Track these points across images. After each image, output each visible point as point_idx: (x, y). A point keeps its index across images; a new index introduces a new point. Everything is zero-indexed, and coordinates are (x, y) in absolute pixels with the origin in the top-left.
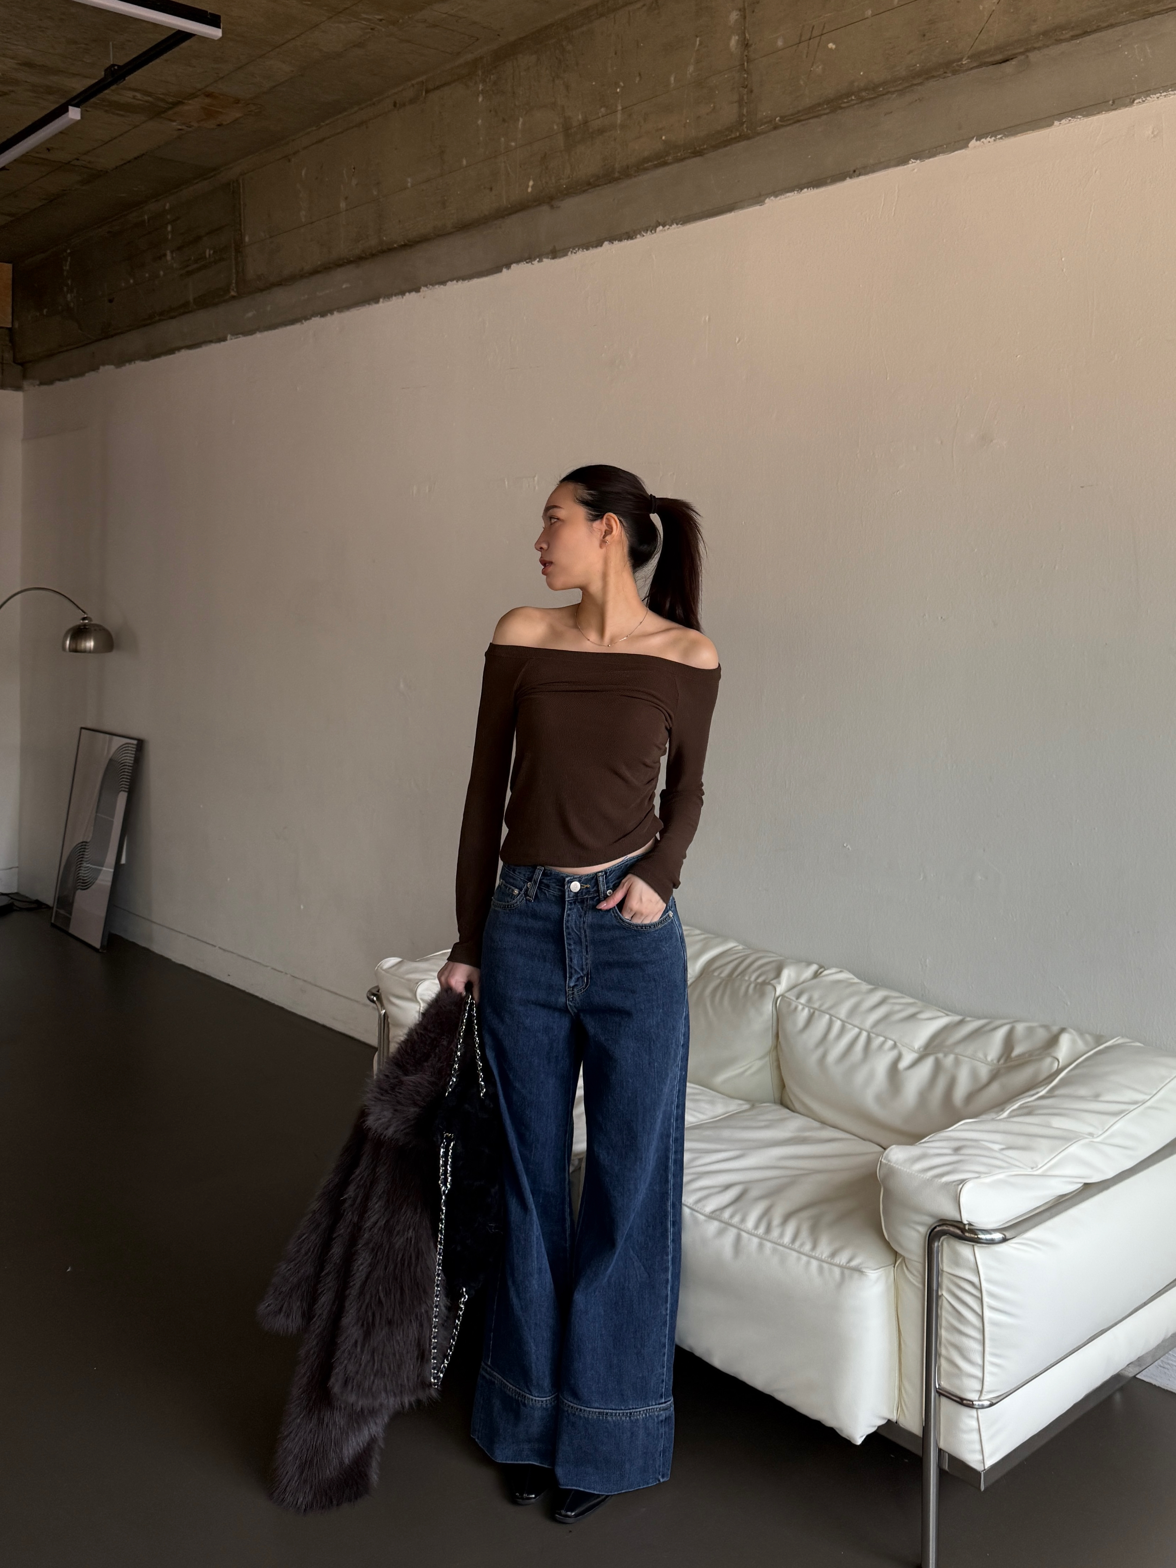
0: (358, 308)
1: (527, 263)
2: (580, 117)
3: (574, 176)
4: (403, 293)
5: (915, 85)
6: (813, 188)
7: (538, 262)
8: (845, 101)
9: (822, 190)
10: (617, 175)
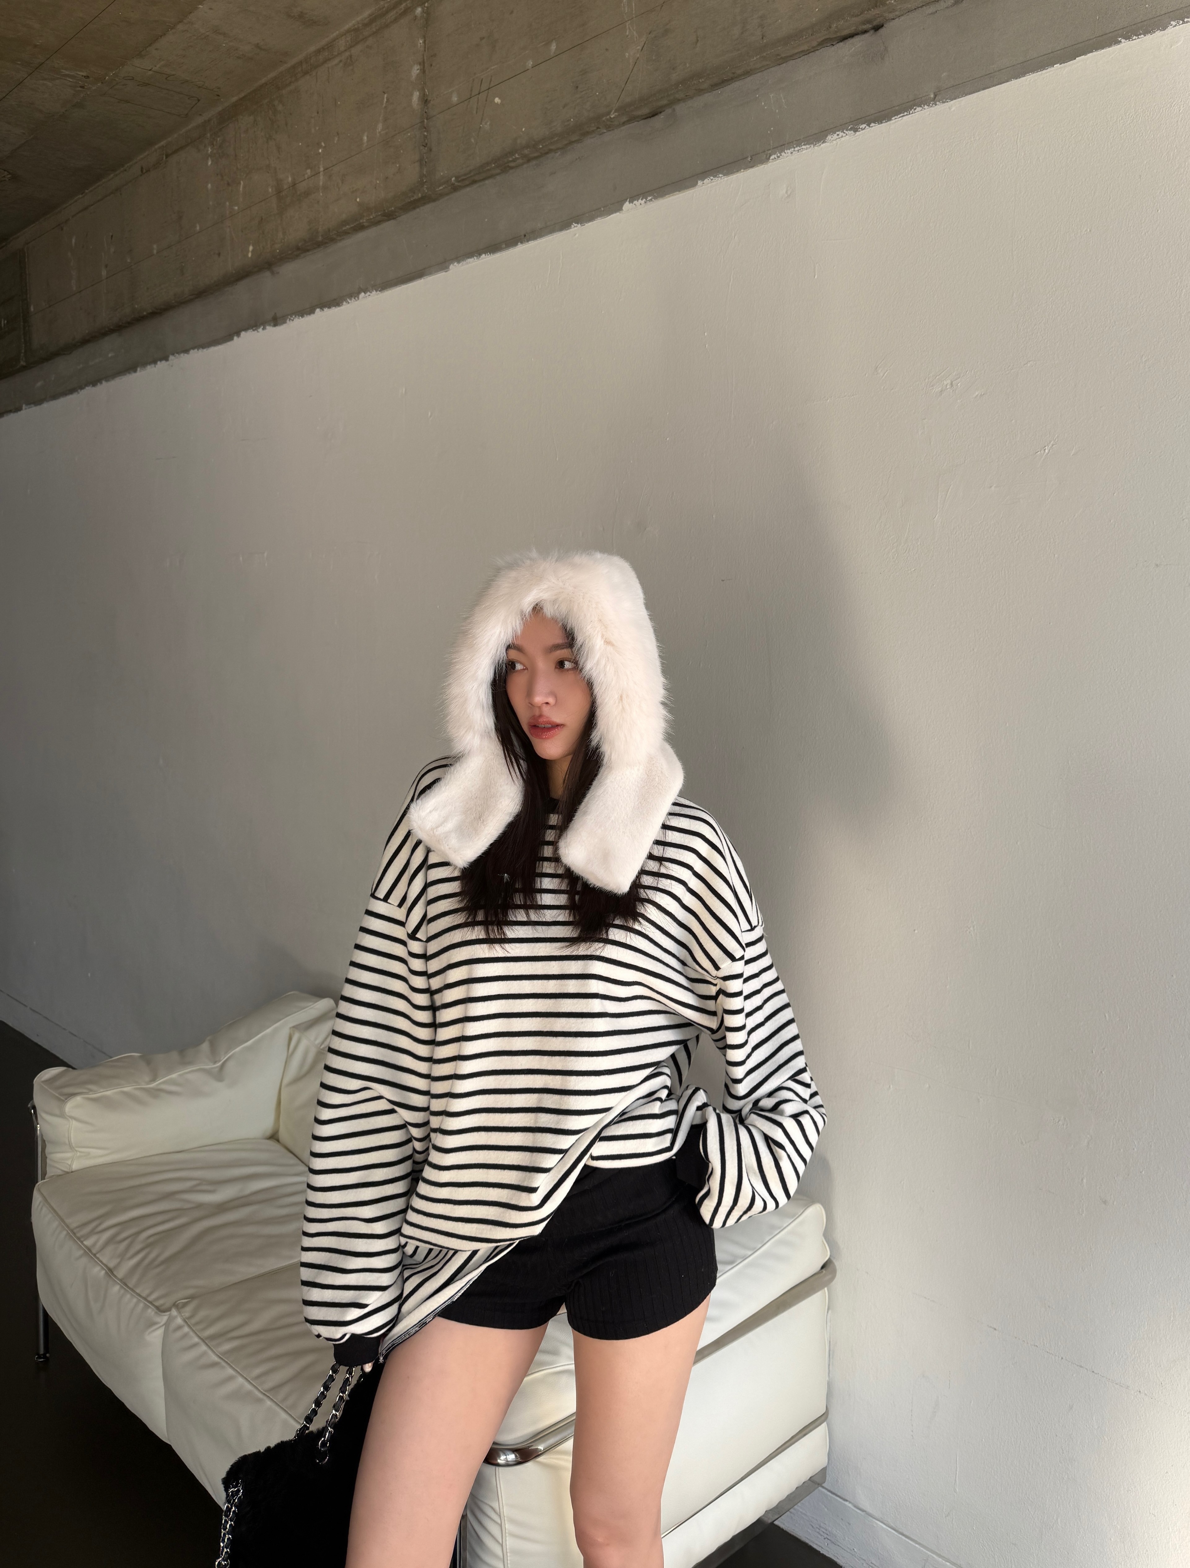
0: (120, 377)
1: (254, 330)
2: (290, 179)
3: (285, 240)
4: (155, 362)
5: (573, 142)
6: (490, 254)
7: (263, 329)
8: (511, 159)
9: (498, 255)
10: (320, 239)
